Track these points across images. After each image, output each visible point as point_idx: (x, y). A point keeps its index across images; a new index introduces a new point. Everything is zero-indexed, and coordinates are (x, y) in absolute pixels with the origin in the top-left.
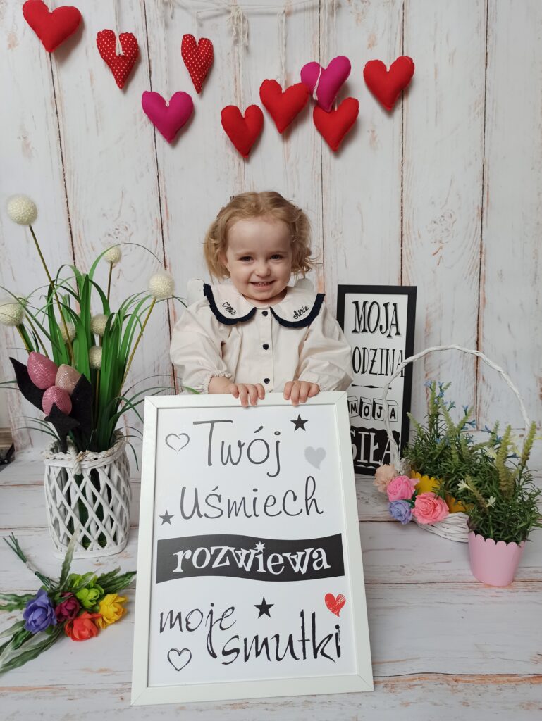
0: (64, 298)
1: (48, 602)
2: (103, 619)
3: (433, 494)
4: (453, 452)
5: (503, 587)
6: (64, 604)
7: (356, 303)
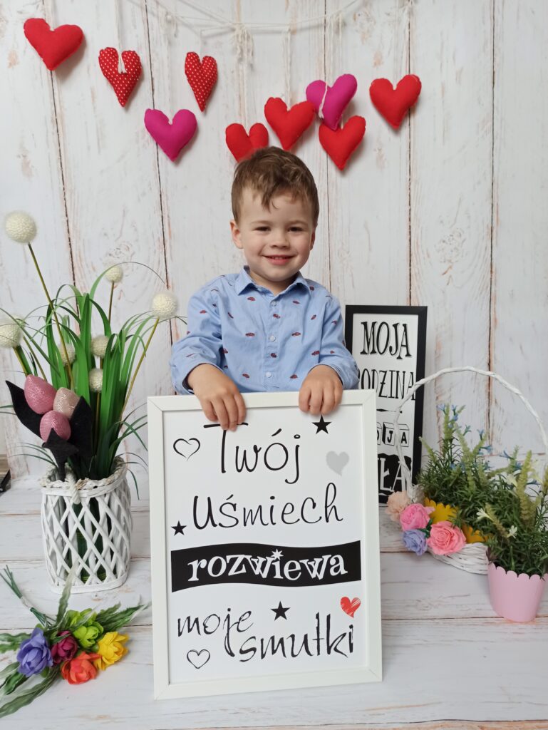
0: (63, 319)
1: (43, 642)
2: (102, 659)
3: (450, 524)
4: (469, 478)
5: (526, 623)
6: (61, 645)
7: (365, 324)
